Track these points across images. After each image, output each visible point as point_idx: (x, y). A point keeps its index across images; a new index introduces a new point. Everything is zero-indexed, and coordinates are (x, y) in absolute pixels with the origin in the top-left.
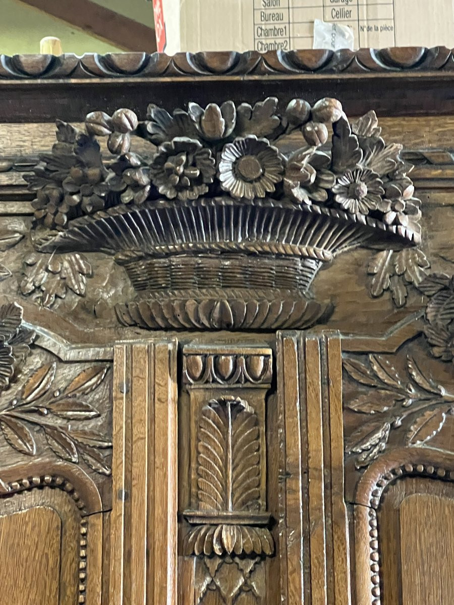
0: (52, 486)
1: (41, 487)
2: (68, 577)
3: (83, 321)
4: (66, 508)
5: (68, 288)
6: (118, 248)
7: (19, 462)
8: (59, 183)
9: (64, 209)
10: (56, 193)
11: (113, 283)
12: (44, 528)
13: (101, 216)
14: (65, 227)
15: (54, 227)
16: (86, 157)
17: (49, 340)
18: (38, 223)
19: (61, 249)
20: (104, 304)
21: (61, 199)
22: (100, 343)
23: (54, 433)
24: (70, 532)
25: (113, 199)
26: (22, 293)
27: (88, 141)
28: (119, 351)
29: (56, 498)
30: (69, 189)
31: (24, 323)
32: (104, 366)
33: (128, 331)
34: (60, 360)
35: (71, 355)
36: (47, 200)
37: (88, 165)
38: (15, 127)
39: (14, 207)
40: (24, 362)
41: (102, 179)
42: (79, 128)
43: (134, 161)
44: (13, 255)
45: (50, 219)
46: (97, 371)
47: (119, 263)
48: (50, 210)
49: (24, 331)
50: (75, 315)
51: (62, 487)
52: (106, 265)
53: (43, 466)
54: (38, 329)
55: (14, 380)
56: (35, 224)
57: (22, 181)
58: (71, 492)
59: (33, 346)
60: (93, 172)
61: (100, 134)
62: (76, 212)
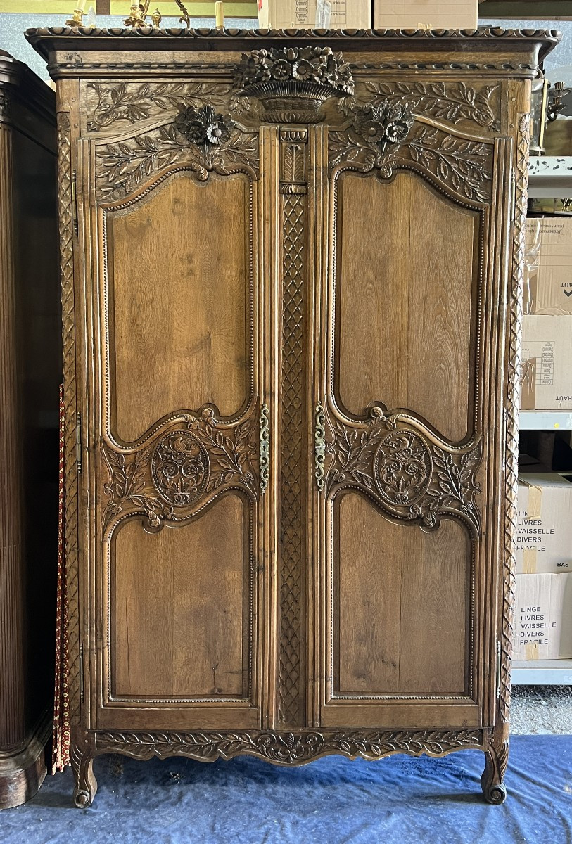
0: (241, 172)
1: (238, 172)
2: (247, 200)
3: (249, 120)
4: (246, 179)
5: (244, 109)
6: (260, 96)
7: (232, 164)
8: (242, 73)
9: (243, 82)
10: (241, 77)
11: (258, 107)
12: (240, 185)
13: (255, 85)
14: (243, 88)
15: (240, 88)
16: (251, 65)
17: (240, 125)
18: (235, 87)
19: (242, 95)
20: (255, 114)
21: (242, 79)
22: (255, 127)
23: (242, 156)
24: (247, 186)
25: (259, 79)
26: (230, 110)
27: (252, 59)
28: (261, 129)
29: (243, 176)
30: (245, 76)
31: (232, 121)
32: (257, 134)
33: (263, 123)
34: (243, 132)
35: (246, 131)
36: (238, 79)
37: (252, 68)
38: (227, 53)
39: (227, 80)
40: (232, 133)
41: (256, 72)
42: (248, 54)
43: (266, 67)
44: (227, 97)
45: (239, 85)
46: (255, 136)
47: (260, 100)
48: (239, 83)
49: (232, 123)
50: (246, 117)
51: (244, 173)
52: (256, 100)
53: (239, 166)
54: (236, 122)
55: (229, 138)
56: (233, 87)
57: (229, 72)
58: (247, 174)
59: (235, 128)
60: (253, 70)
61: (256, 58)
62: (247, 83)
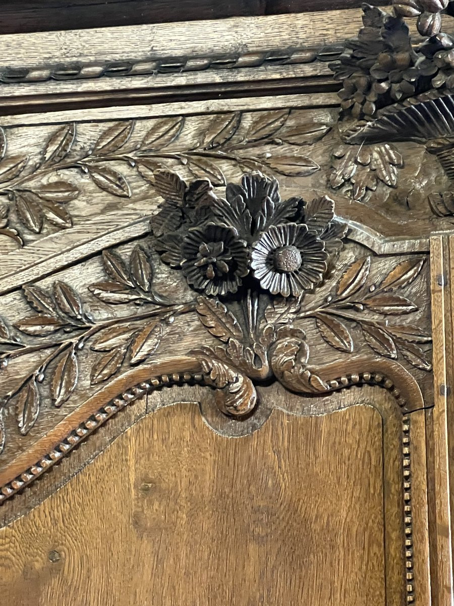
0: (371, 383)
1: (359, 384)
2: (391, 475)
3: (396, 213)
4: (387, 405)
5: (379, 180)
6: (430, 136)
7: (338, 359)
8: (366, 70)
9: (372, 97)
10: (363, 81)
11: (425, 173)
12: (365, 425)
13: (411, 103)
14: (374, 116)
15: (362, 117)
16: (394, 41)
17: (362, 234)
18: (344, 114)
19: (370, 139)
20: (417, 195)
21: (369, 88)
22: (414, 235)
23: (372, 329)
24: (391, 429)
25: (424, 84)
26: (332, 187)
27: (396, 24)
28: (436, 242)
29: (377, 395)
30: (377, 76)
31: (335, 218)
32: (420, 258)
33: (443, 222)
34: (375, 254)
35: (386, 248)
36: (354, 89)
37: (397, 50)
38: (318, 16)
39: (320, 99)
40: (337, 257)
41: (412, 63)
42: (387, 11)
43: (446, 42)
44: (320, 148)
45: (357, 109)
46: (412, 264)
47: (431, 151)
48: (357, 100)
49: (336, 225)
50: (386, 207)
51: (381, 384)
52: (418, 155)
53: (361, 363)
54: (350, 223)
55: (328, 276)
56: (342, 115)
57: (327, 71)
58: (391, 389)
59: (346, 240)
60: (402, 57)
61: (409, 15)
62: (385, 100)
